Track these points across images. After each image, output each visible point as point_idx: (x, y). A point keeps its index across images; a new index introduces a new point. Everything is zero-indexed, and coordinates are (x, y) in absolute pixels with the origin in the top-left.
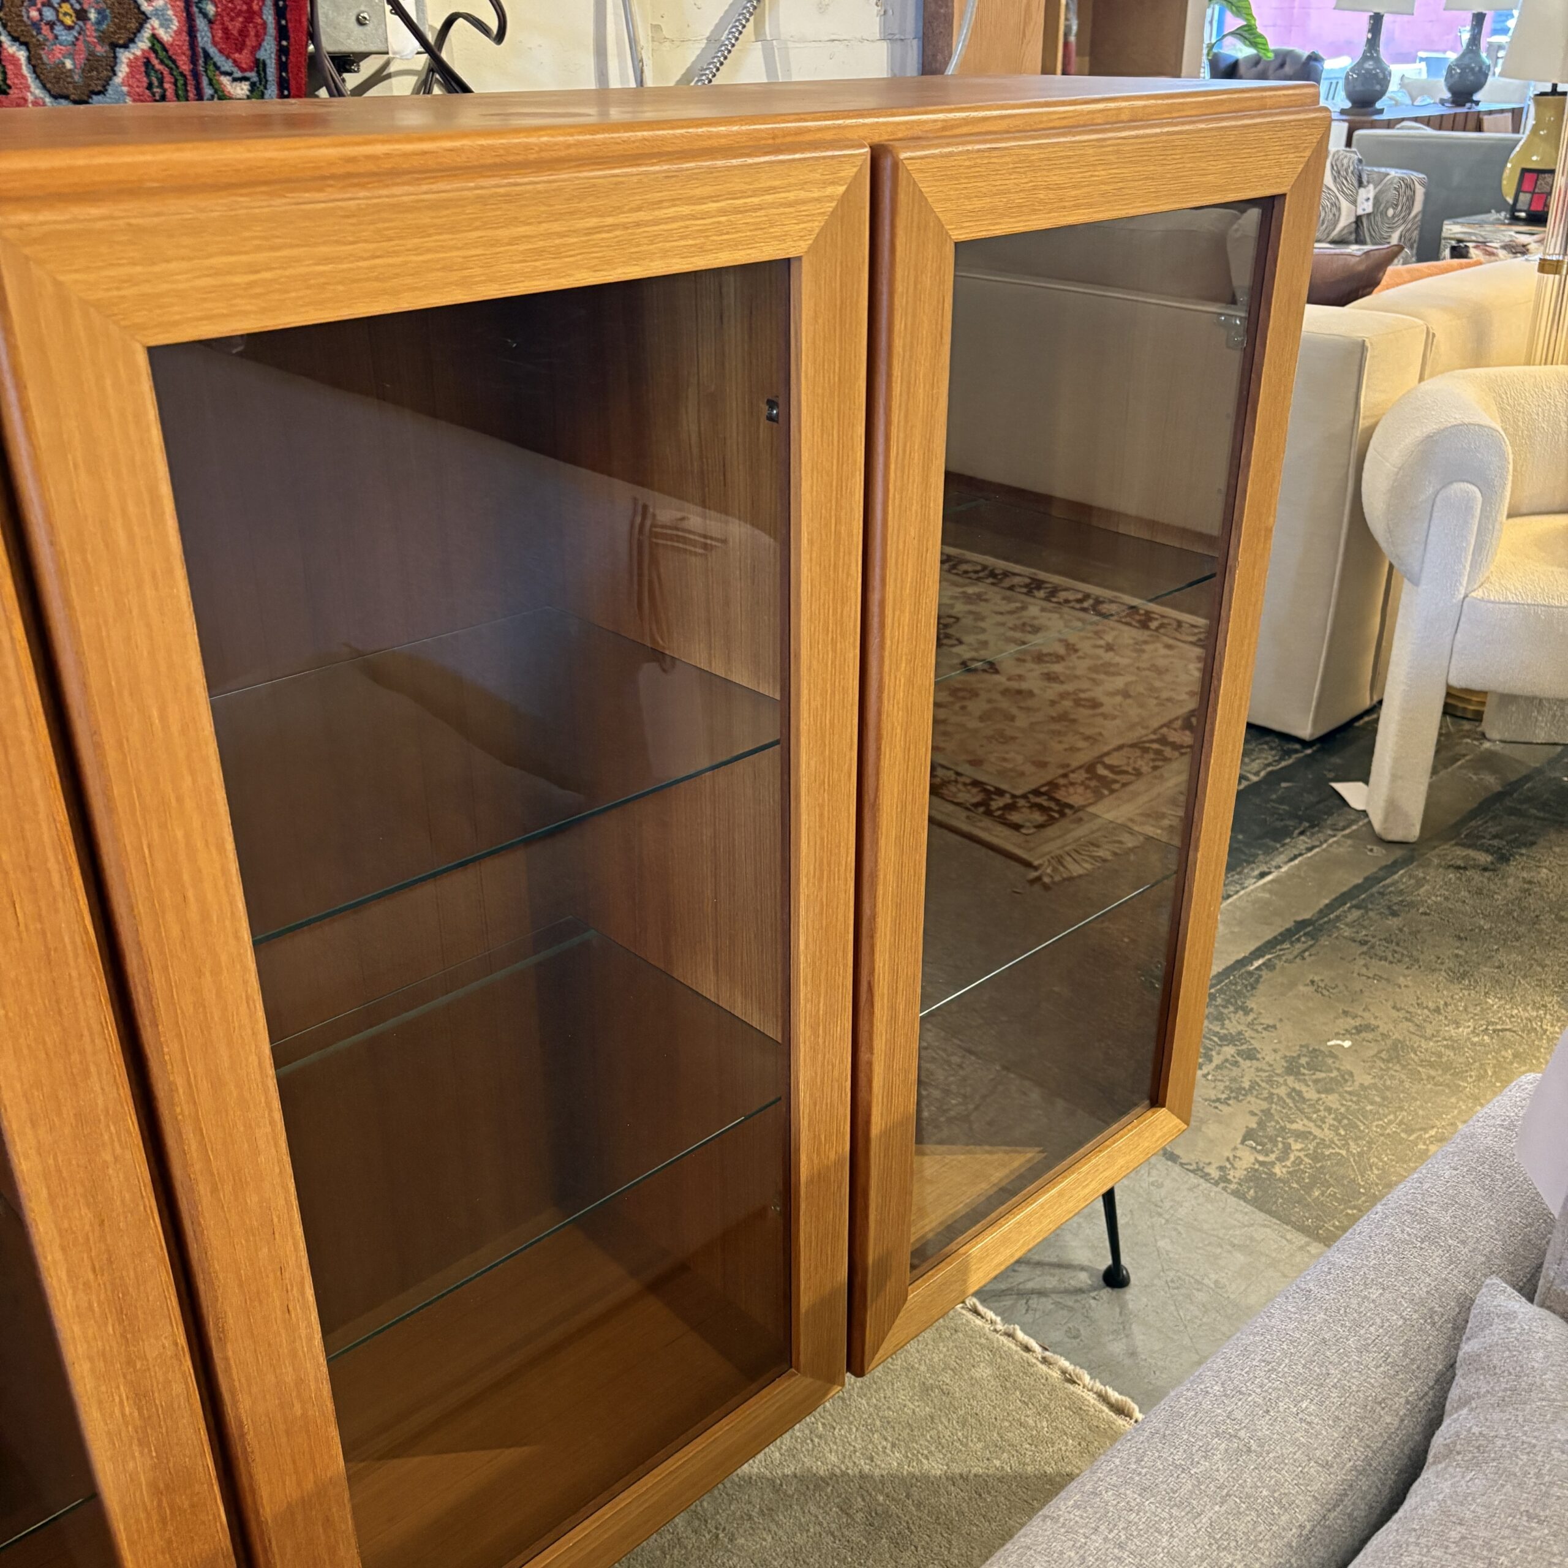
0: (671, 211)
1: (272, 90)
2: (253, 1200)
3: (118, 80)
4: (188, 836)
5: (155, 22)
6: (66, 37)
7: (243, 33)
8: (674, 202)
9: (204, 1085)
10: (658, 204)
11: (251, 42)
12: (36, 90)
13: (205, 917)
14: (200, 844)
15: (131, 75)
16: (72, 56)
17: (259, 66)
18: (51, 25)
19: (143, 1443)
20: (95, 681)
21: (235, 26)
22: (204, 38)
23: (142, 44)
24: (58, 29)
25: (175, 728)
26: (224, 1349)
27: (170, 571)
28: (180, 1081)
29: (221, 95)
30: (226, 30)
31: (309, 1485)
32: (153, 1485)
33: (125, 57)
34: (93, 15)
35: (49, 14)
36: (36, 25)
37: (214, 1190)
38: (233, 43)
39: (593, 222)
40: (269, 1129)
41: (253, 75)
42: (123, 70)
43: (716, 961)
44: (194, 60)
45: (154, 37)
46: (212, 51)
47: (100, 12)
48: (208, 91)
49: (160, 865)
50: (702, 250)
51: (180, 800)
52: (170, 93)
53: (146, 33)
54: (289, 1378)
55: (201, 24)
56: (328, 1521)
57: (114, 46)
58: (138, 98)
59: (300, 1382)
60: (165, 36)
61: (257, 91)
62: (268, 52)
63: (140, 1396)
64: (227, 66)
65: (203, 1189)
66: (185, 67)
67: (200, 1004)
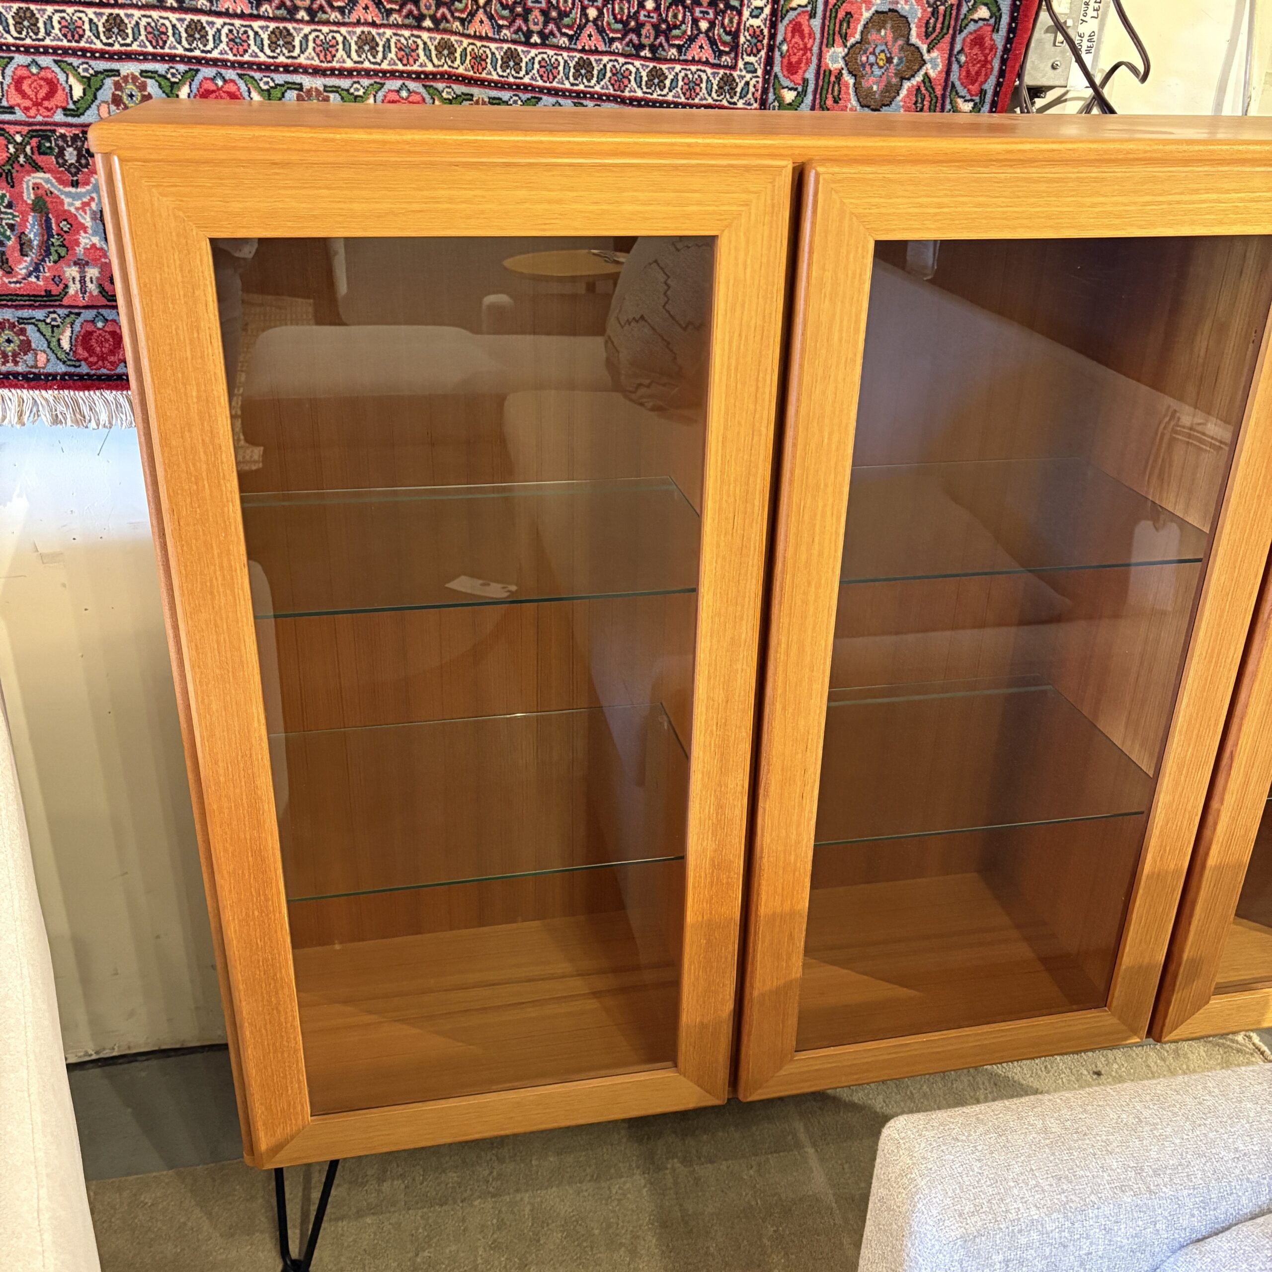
0: (1205, 196)
1: (987, 107)
2: (802, 723)
3: (899, 98)
4: (825, 506)
5: (929, 66)
6: (877, 72)
7: (978, 73)
8: (1207, 191)
9: (794, 647)
10: (1196, 191)
11: (981, 78)
12: (854, 102)
13: (821, 554)
14: (829, 513)
15: (907, 96)
16: (878, 83)
17: (982, 93)
18: (872, 65)
19: (714, 834)
20: (803, 411)
21: (973, 70)
22: (954, 77)
23: (919, 78)
24: (875, 68)
25: (834, 447)
26: (765, 801)
27: (854, 361)
28: (784, 640)
29: (955, 109)
30: (968, 72)
31: (787, 907)
32: (712, 860)
33: (907, 85)
34: (895, 61)
35: (872, 59)
36: (863, 66)
37: (784, 709)
38: (970, 79)
39: (1148, 198)
40: (820, 686)
41: (977, 99)
42: (903, 92)
43: (1128, 718)
44: (945, 89)
45: (926, 75)
46: (957, 83)
47: (900, 59)
48: (948, 107)
49: (806, 518)
50: (1221, 223)
51: (826, 485)
52: (926, 107)
53: (922, 72)
54: (794, 837)
55: (955, 67)
56: (791, 937)
57: (903, 79)
58: (908, 109)
59: (798, 842)
60: (932, 74)
61: (977, 109)
62: (990, 86)
63: (720, 807)
64: (963, 92)
65: (779, 707)
66: (939, 92)
67: (805, 602)
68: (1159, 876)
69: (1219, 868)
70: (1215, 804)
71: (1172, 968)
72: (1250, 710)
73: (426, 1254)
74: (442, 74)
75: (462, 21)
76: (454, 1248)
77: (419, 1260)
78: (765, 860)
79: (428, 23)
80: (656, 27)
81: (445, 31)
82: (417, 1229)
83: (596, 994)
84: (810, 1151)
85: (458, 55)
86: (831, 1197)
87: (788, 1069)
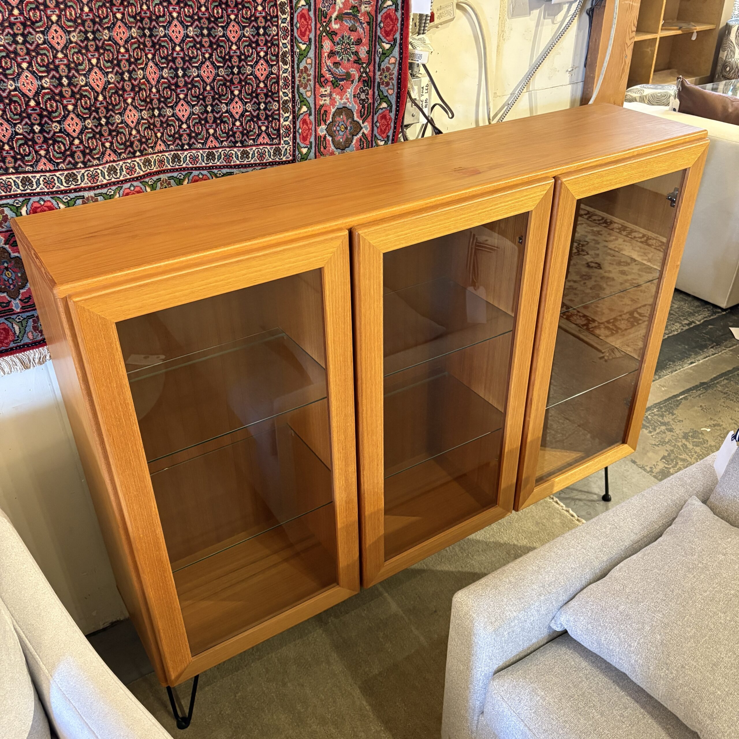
1: (390, 142)
2: (374, 438)
3: (353, 144)
5: (364, 129)
6: (341, 133)
7: (385, 129)
9: (369, 411)
11: (387, 131)
12: (333, 147)
13: (375, 373)
14: (377, 357)
15: (356, 142)
16: (342, 138)
17: (388, 137)
18: (338, 131)
19: (345, 491)
21: (383, 128)
22: (375, 132)
23: (360, 135)
24: (340, 132)
25: (376, 332)
28: (365, 409)
29: (377, 145)
30: (381, 129)
31: (376, 509)
32: (346, 501)
33: (355, 138)
34: (349, 128)
35: (338, 128)
36: (335, 131)
38: (382, 132)
40: (380, 422)
41: (386, 139)
42: (354, 141)
44: (372, 138)
45: (363, 133)
46: (377, 135)
47: (351, 127)
48: (374, 144)
49: (368, 361)
51: (374, 348)
52: (365, 147)
53: (361, 132)
54: (376, 482)
55: (375, 128)
56: (378, 519)
57: (353, 135)
58: (357, 149)
59: (378, 483)
60: (366, 132)
61: (386, 143)
62: (390, 134)
63: (347, 480)
64: (380, 138)
65: (365, 434)
66: (369, 139)
67: (371, 392)
68: (511, 451)
69: (532, 442)
70: (527, 419)
71: (519, 482)
72: (536, 382)
73: (239, 694)
74: (147, 174)
75: (152, 147)
76: (251, 688)
77: (237, 698)
78: (366, 495)
79: (138, 154)
80: (242, 133)
81: (146, 155)
82: (231, 685)
83: (286, 560)
84: (386, 594)
85: (152, 163)
86: (401, 612)
87: (382, 570)
